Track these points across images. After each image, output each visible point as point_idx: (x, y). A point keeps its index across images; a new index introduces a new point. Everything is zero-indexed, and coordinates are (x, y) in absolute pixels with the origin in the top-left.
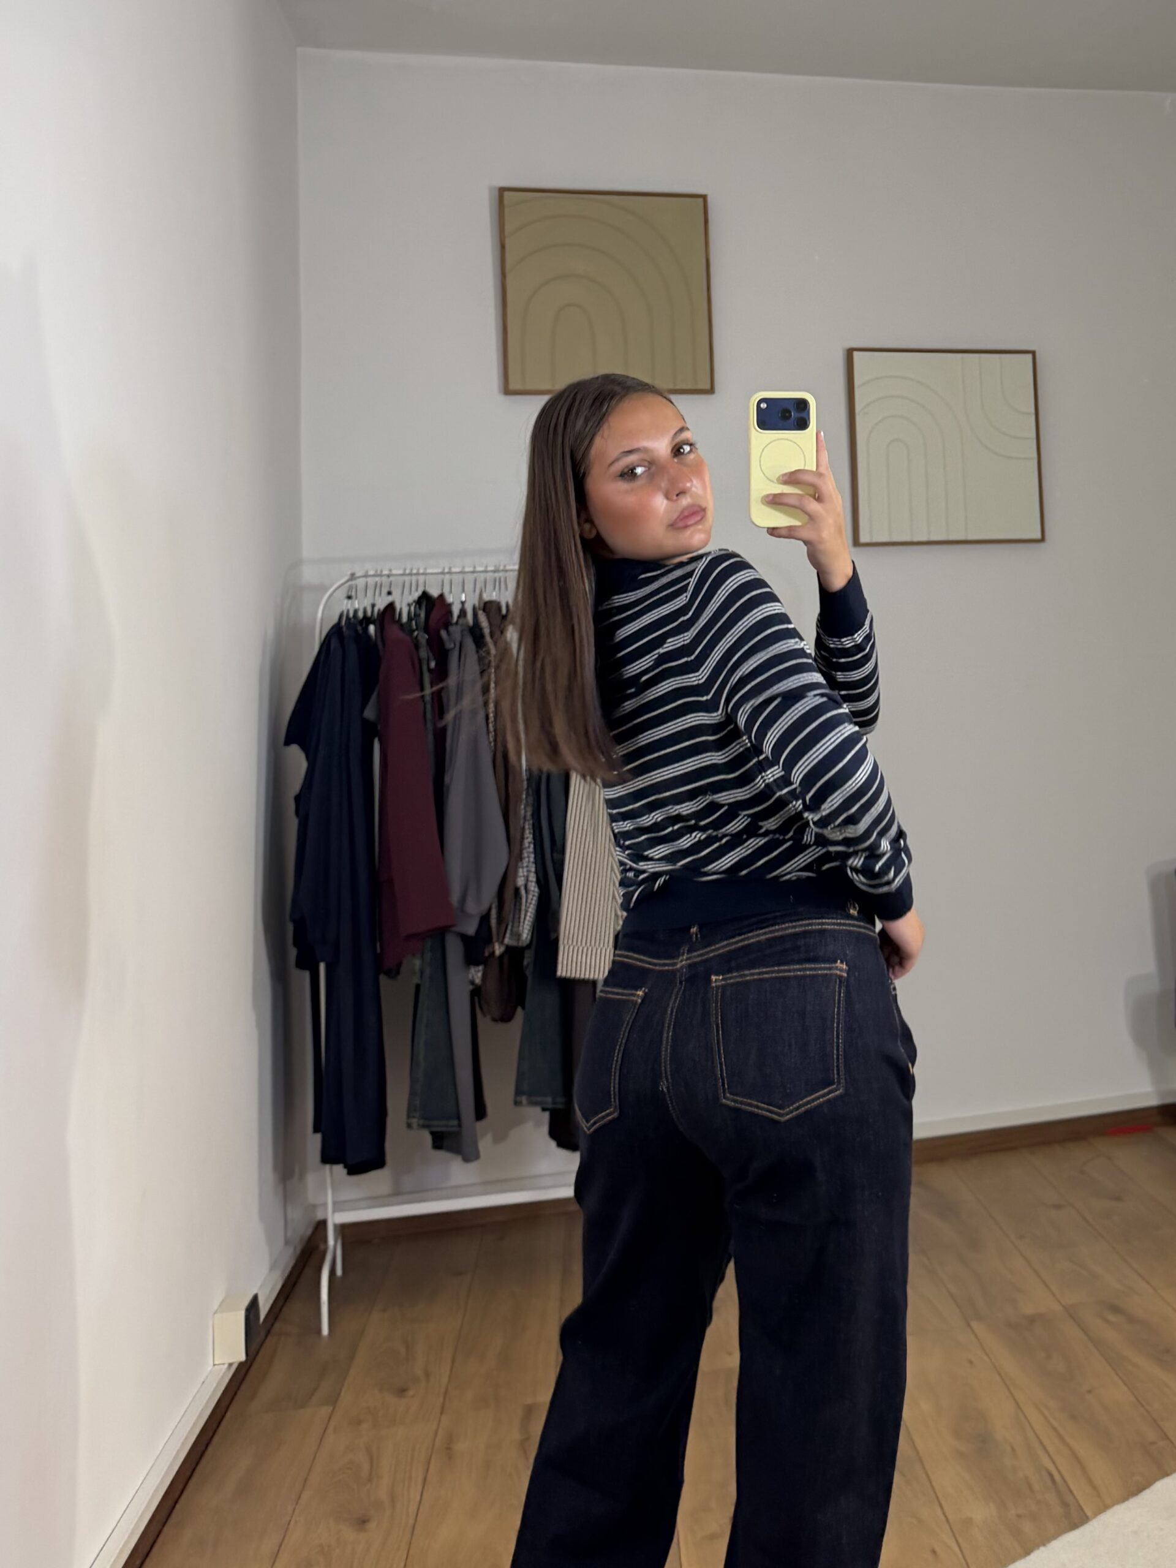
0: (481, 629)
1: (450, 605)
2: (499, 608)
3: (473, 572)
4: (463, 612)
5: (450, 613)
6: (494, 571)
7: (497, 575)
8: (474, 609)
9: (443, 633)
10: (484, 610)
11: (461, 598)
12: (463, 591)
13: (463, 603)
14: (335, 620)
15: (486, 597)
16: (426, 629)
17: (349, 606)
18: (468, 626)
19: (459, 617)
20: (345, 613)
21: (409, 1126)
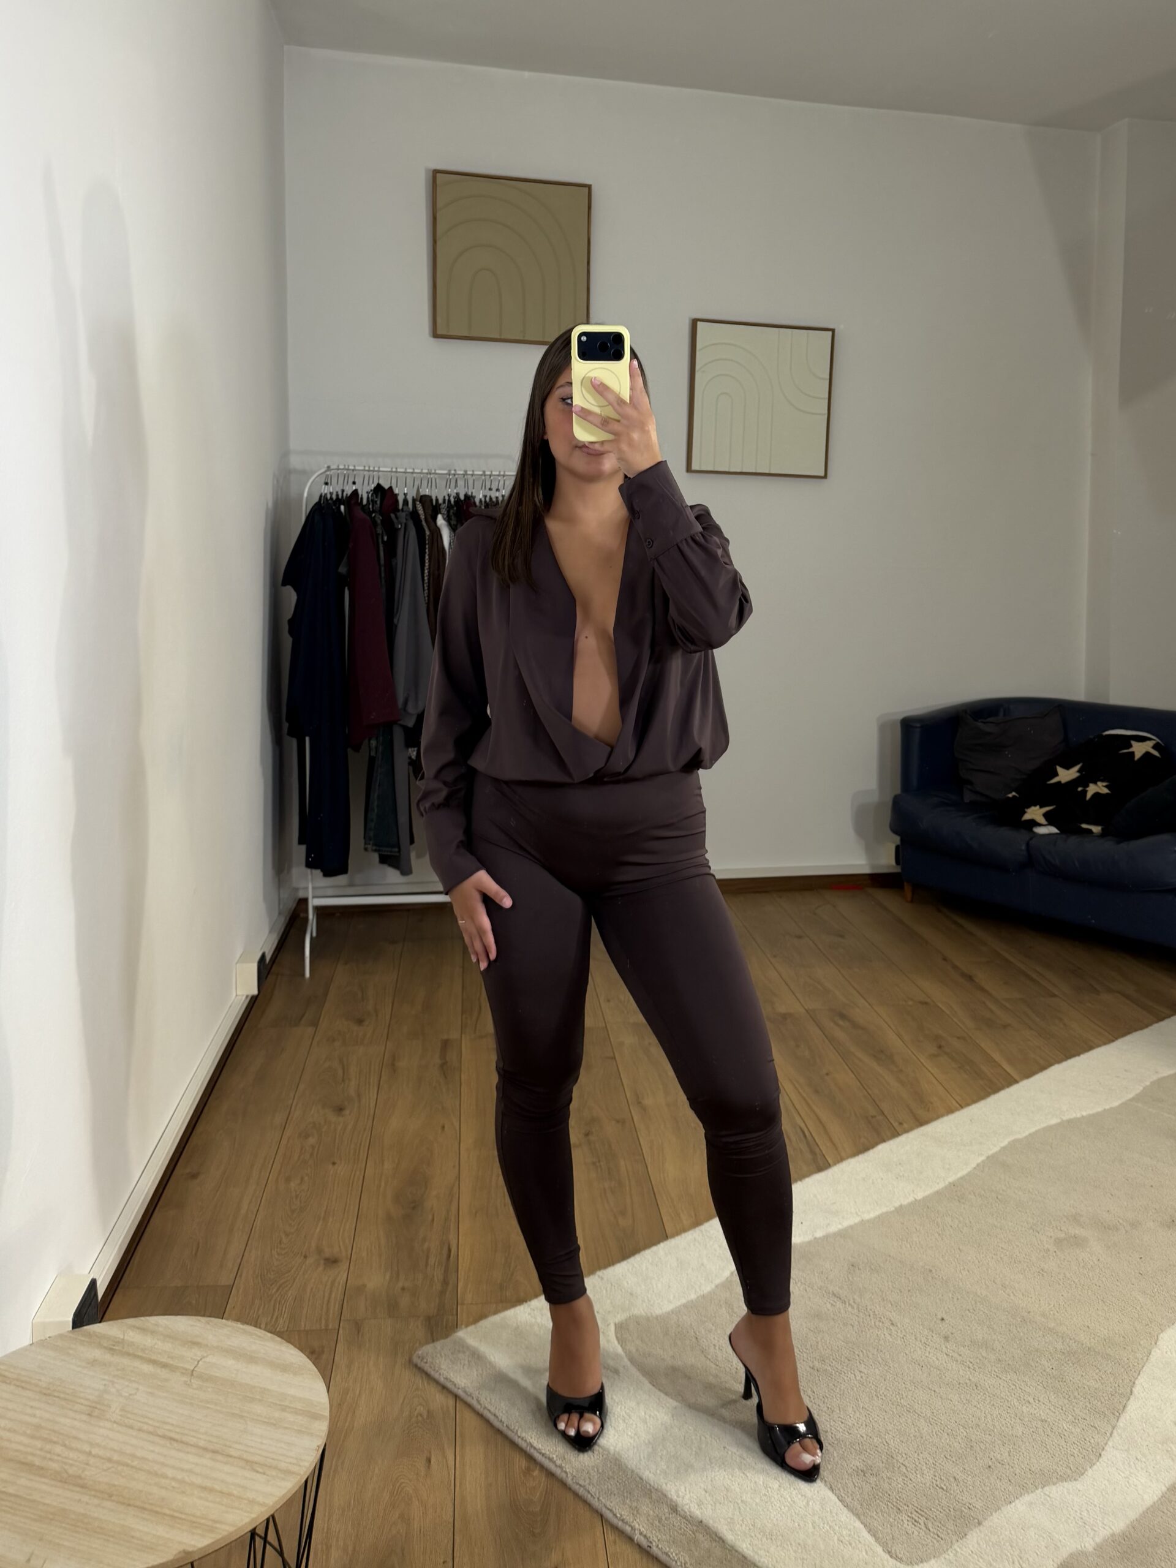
0: (418, 515)
1: (396, 496)
2: (432, 500)
3: (412, 473)
4: (406, 502)
5: (397, 501)
6: (427, 474)
7: (429, 476)
8: (414, 500)
9: (393, 516)
10: (420, 502)
11: (404, 491)
12: (406, 486)
13: (405, 495)
14: (316, 499)
15: (422, 492)
16: (381, 512)
17: (325, 490)
18: (408, 511)
19: (403, 505)
20: (323, 495)
21: (366, 849)
